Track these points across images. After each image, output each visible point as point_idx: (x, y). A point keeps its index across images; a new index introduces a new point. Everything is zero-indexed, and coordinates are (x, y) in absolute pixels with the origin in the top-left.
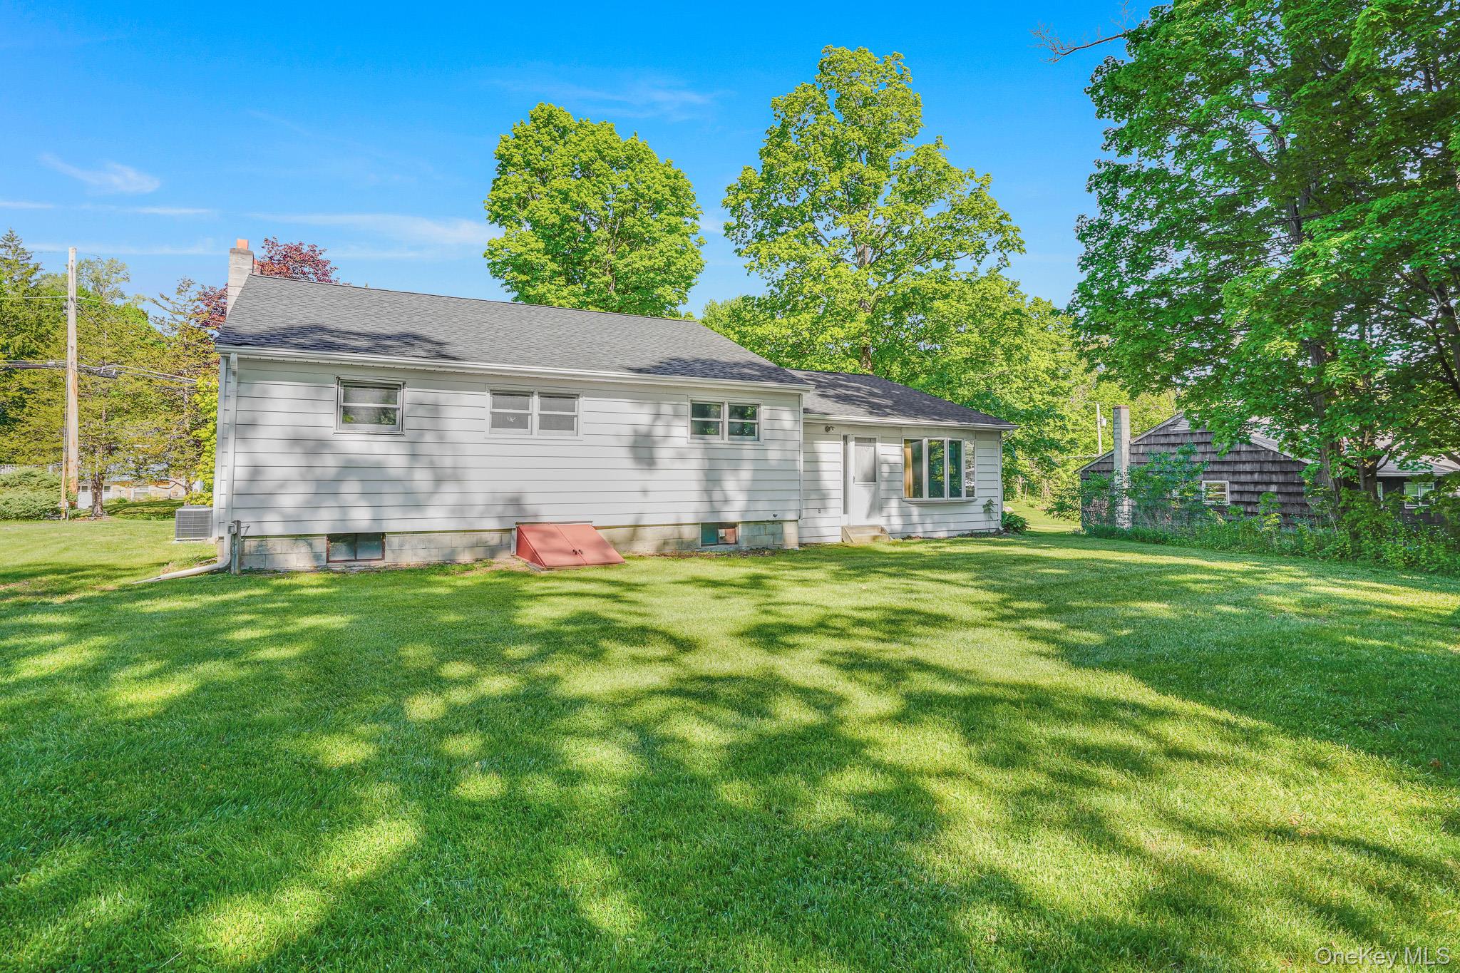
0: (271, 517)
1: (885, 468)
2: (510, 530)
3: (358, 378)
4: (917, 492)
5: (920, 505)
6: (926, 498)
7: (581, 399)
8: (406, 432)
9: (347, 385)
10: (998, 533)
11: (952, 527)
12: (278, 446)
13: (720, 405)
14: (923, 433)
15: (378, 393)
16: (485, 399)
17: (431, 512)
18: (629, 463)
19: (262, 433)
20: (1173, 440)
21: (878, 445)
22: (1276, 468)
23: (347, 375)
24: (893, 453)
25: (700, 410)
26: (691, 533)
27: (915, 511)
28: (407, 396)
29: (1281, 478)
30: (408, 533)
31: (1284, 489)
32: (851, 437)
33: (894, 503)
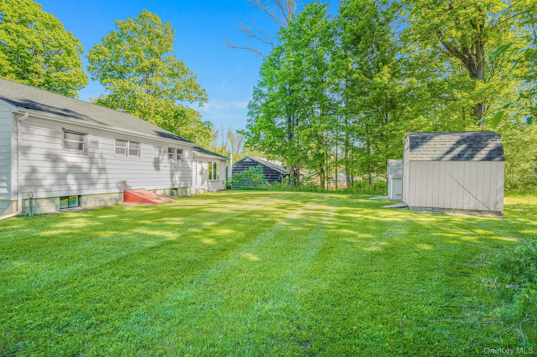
0: (41, 190)
1: (204, 171)
2: (122, 192)
3: (72, 129)
4: (210, 178)
5: (211, 182)
6: (213, 180)
7: (141, 144)
8: (89, 154)
9: (66, 132)
10: (225, 190)
11: (217, 188)
12: (42, 158)
13: (174, 149)
14: (212, 160)
15: (78, 136)
16: (113, 142)
17: (98, 186)
18: (153, 168)
19: (33, 151)
20: (244, 164)
21: (203, 163)
22: (270, 172)
23: (67, 127)
24: (206, 166)
25: (170, 150)
26: (168, 192)
27: (210, 183)
28: (89, 138)
29: (271, 174)
30: (89, 195)
31: (271, 177)
32: (198, 161)
33: (206, 181)
